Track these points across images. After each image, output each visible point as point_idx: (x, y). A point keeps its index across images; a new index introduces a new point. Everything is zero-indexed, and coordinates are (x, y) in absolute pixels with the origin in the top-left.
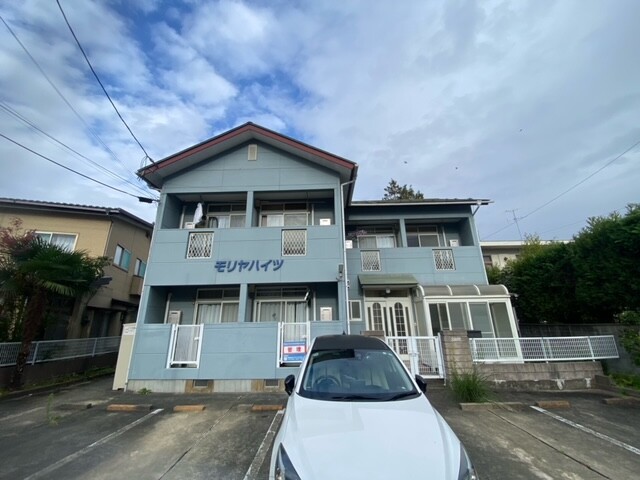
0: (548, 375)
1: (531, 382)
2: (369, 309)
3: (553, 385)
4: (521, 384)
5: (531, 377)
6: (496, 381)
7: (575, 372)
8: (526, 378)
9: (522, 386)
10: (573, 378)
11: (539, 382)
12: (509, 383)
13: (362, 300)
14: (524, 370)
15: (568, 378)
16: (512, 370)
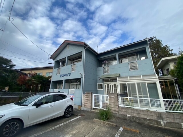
0: (156, 117)
1: (145, 119)
2: (106, 86)
3: (158, 123)
4: (140, 119)
5: (146, 117)
6: (127, 115)
7: (174, 118)
8: (142, 116)
9: (140, 120)
10: (173, 121)
11: (149, 120)
12: (133, 117)
13: (103, 83)
14: (142, 113)
15: (168, 121)
16: (135, 112)
